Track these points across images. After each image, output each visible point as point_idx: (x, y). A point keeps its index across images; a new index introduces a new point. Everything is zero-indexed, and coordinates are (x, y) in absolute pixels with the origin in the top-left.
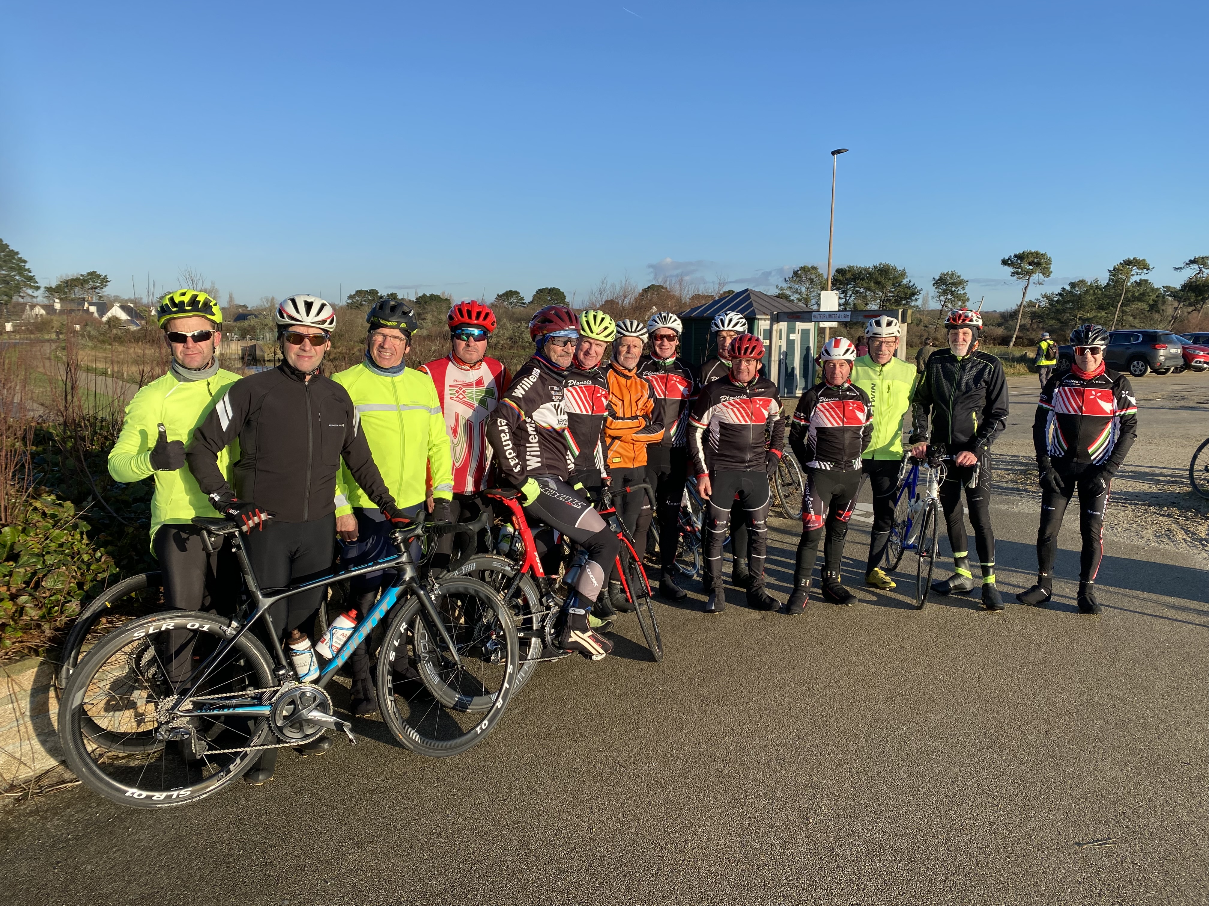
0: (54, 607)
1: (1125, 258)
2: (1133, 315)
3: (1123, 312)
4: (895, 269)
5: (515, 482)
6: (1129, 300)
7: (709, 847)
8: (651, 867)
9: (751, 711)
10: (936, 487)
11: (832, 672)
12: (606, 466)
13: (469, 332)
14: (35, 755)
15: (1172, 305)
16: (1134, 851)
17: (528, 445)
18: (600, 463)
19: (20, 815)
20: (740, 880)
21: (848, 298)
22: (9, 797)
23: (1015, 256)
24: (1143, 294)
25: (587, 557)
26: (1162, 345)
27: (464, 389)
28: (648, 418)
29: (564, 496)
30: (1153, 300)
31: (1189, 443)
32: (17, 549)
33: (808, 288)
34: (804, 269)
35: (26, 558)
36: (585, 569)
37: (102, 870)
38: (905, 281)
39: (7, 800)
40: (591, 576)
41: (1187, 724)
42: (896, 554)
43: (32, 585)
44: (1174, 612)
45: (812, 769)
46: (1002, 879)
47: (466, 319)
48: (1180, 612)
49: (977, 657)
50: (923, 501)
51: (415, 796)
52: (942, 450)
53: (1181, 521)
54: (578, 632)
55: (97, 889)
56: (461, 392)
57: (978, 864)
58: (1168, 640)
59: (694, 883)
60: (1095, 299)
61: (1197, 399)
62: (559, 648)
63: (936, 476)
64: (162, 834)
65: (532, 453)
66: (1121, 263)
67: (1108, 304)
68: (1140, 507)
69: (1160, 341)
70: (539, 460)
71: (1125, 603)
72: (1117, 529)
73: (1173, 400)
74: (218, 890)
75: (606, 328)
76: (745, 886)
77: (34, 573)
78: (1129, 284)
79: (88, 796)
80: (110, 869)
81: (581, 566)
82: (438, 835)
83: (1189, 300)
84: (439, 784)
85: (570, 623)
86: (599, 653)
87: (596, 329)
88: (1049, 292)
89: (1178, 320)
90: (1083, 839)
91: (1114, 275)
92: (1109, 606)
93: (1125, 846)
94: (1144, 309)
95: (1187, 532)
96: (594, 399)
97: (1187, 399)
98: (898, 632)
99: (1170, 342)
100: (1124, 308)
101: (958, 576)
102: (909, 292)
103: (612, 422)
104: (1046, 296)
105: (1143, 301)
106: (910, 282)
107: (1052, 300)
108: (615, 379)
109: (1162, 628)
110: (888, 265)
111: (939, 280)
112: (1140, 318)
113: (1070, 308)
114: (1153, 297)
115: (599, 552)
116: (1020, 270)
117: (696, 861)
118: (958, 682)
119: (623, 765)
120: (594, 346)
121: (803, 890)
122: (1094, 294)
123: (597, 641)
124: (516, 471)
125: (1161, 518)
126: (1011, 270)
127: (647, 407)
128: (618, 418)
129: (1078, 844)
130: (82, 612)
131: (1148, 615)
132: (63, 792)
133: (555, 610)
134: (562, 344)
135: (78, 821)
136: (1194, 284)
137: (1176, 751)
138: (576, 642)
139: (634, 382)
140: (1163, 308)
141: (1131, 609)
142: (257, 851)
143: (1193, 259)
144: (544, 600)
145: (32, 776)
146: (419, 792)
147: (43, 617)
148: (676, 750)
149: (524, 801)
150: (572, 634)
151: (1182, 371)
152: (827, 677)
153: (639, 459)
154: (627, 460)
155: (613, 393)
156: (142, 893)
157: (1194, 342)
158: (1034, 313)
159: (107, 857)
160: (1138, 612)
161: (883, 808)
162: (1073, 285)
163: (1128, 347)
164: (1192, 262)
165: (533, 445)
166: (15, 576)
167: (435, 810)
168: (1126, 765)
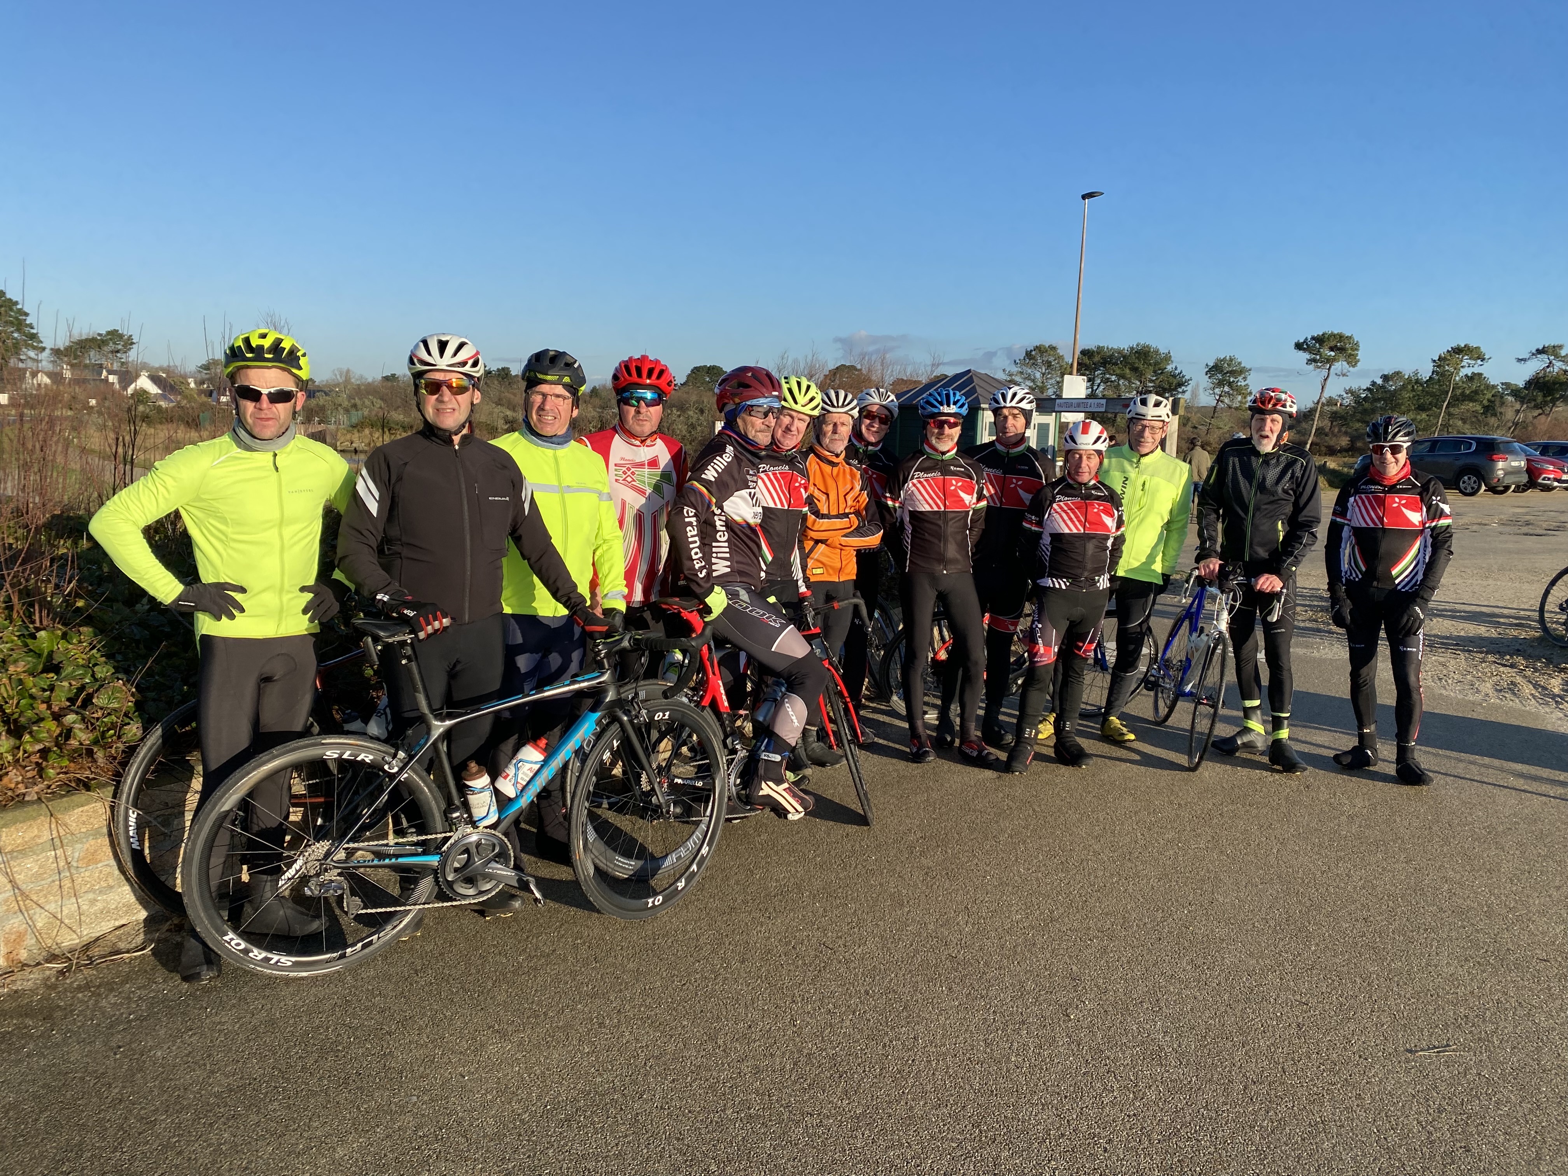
0: (109, 730)
1: (1454, 345)
2: (1462, 419)
3: (1450, 414)
4: (1157, 352)
5: (698, 590)
6: (1458, 400)
7: (945, 1045)
8: (873, 1067)
9: (989, 887)
10: (1225, 616)
11: (1090, 843)
12: (806, 579)
13: (640, 395)
14: (83, 918)
15: (1512, 406)
16: (1481, 1061)
17: (714, 544)
18: (798, 574)
19: (66, 990)
20: (986, 1084)
21: (1095, 388)
22: (50, 969)
23: (1313, 338)
24: (1476, 392)
25: (783, 689)
26: (1501, 456)
27: (633, 470)
28: (861, 516)
29: (758, 610)
30: (1489, 400)
31: (1536, 579)
32: (57, 659)
33: (1043, 374)
34: (1038, 348)
35: (70, 669)
36: (782, 703)
37: (176, 1057)
38: (1169, 368)
39: (48, 973)
40: (791, 713)
41: (1543, 914)
42: (1168, 702)
43: (79, 703)
44: (1522, 781)
45: (1070, 957)
46: (1315, 1089)
47: (635, 377)
48: (1529, 781)
49: (1274, 829)
50: (1207, 635)
51: (568, 978)
52: (1239, 571)
53: (1528, 673)
54: (771, 784)
55: (171, 1080)
56: (629, 473)
57: (1284, 1072)
58: (1515, 815)
59: (929, 1087)
60: (1414, 396)
61: (1545, 525)
62: (746, 804)
63: (1226, 604)
64: (249, 1015)
65: (719, 555)
66: (1448, 351)
67: (1430, 404)
68: (1474, 654)
69: (1499, 451)
70: (729, 563)
71: (1460, 769)
72: (1446, 681)
73: (1514, 525)
74: (326, 1083)
75: (812, 399)
76: (992, 1091)
77: (82, 688)
78: (1457, 378)
79: (151, 970)
80: (187, 1055)
81: (775, 700)
82: (601, 1025)
83: (1535, 400)
84: (598, 965)
85: (761, 771)
86: (797, 811)
87: (802, 399)
88: (1355, 386)
89: (1519, 427)
90: (1416, 1046)
91: (1438, 366)
92: (1439, 773)
93: (1469, 1055)
94: (1476, 412)
95: (1536, 686)
96: (792, 490)
97: (1532, 524)
98: (1172, 798)
99: (1512, 452)
100: (1451, 410)
101: (1248, 730)
102: (1175, 382)
103: (815, 521)
104: (1350, 392)
105: (1475, 401)
106: (1176, 368)
107: (1359, 396)
108: (817, 466)
109: (1507, 802)
110: (1147, 346)
111: (1213, 367)
112: (1472, 423)
113: (1381, 408)
114: (1489, 396)
115: (802, 683)
116: (1318, 357)
117: (929, 1062)
118: (1251, 858)
119: (831, 946)
120: (796, 421)
121: (1066, 1097)
122: (1413, 390)
123: (794, 796)
124: (701, 576)
125: (1502, 669)
126: (1307, 356)
127: (858, 501)
128: (823, 516)
129: (1410, 1051)
130: (145, 737)
131: (1489, 784)
132: (119, 965)
133: (742, 754)
134: (761, 415)
135: (140, 998)
136: (1541, 381)
137: (1529, 945)
138: (769, 796)
139: (842, 471)
140: (1502, 410)
141: (1467, 776)
142: (373, 1039)
143: (1541, 348)
144: (729, 741)
145: (77, 944)
146: (573, 974)
147: (96, 742)
148: (897, 930)
149: (707, 986)
150: (763, 785)
151: (1525, 491)
152: (1085, 848)
153: (847, 571)
154: (831, 571)
155: (815, 485)
156: (229, 1085)
157: (1542, 454)
158: (1335, 413)
159: (182, 1041)
160: (1477, 781)
161: (1162, 1004)
162: (1386, 378)
163: (1458, 457)
164: (1540, 352)
165: (722, 544)
166: (57, 692)
167: (594, 996)
168: (1466, 960)
